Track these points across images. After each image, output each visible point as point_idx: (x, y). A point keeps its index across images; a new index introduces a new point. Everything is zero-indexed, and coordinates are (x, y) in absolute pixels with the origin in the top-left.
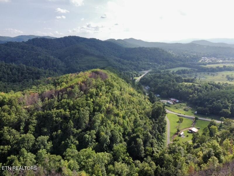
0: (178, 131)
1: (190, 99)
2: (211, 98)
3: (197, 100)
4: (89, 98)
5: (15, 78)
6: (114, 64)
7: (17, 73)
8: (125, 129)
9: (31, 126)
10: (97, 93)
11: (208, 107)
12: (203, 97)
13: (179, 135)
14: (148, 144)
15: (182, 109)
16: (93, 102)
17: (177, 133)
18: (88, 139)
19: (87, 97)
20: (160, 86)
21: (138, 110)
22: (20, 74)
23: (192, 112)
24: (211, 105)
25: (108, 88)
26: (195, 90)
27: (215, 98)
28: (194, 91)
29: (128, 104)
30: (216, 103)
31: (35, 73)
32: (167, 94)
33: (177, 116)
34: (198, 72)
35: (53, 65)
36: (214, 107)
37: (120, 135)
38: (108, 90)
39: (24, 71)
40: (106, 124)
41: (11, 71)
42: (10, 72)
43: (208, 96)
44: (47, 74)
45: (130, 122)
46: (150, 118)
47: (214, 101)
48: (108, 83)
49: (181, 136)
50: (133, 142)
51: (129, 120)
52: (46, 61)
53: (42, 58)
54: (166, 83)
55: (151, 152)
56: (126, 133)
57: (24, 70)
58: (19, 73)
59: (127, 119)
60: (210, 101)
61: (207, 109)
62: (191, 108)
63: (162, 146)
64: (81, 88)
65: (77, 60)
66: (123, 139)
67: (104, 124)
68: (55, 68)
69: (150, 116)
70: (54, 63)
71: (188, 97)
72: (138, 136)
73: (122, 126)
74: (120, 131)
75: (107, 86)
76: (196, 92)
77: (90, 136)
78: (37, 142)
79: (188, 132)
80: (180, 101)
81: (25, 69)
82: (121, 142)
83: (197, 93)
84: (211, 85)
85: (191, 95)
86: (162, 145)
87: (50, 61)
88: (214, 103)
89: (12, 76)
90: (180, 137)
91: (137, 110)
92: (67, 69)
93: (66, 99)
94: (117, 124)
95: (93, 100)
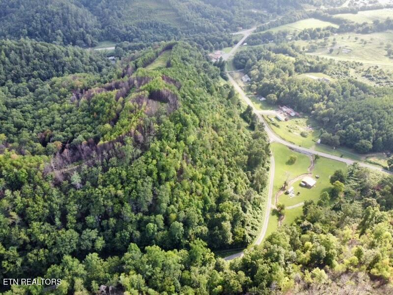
0: (286, 184)
1: (313, 112)
2: (347, 116)
3: (324, 116)
4: (150, 160)
5: (18, 71)
6: (188, 19)
7: (18, 59)
8: (206, 202)
9: (70, 217)
10: (162, 147)
11: (339, 134)
12: (333, 112)
13: (285, 191)
14: (239, 223)
15: (298, 131)
16: (157, 165)
17: (284, 186)
18: (153, 230)
19: (146, 159)
20: (268, 82)
21: (227, 157)
22: (24, 62)
23: (313, 140)
24: (344, 131)
25: (179, 128)
26: (324, 94)
27: (353, 116)
28: (323, 96)
29: (211, 151)
30: (354, 126)
31: (50, 57)
32: (276, 99)
33: (288, 149)
34: (339, 32)
35: (78, 24)
36: (348, 134)
37: (198, 213)
38: (178, 132)
39: (29, 55)
40: (177, 198)
41: (7, 55)
42: (7, 59)
43: (342, 111)
44: (71, 57)
45: (213, 186)
46: (244, 170)
47: (350, 122)
48: (179, 118)
49: (288, 194)
50: (217, 227)
51: (212, 183)
52: (63, 15)
53: (55, 10)
54: (278, 77)
55: (242, 236)
56: (208, 208)
57: (29, 53)
58: (21, 58)
59: (209, 183)
60: (344, 121)
61: (337, 137)
62: (313, 131)
63: (258, 216)
64: (136, 143)
65: (120, 9)
66: (202, 219)
67: (175, 199)
68: (82, 29)
69: (245, 166)
70: (79, 20)
71: (311, 108)
72: (224, 219)
73: (201, 197)
74: (198, 206)
75: (178, 125)
76: (326, 97)
77: (156, 225)
78: (83, 240)
79: (301, 185)
80: (298, 114)
81: (31, 50)
82: (199, 224)
83: (328, 101)
84: (353, 83)
85: (316, 103)
86: (258, 214)
87: (70, 15)
88: (350, 126)
89: (11, 66)
90: (287, 196)
91: (225, 158)
92: (104, 31)
93: (115, 166)
94: (193, 194)
95: (157, 160)
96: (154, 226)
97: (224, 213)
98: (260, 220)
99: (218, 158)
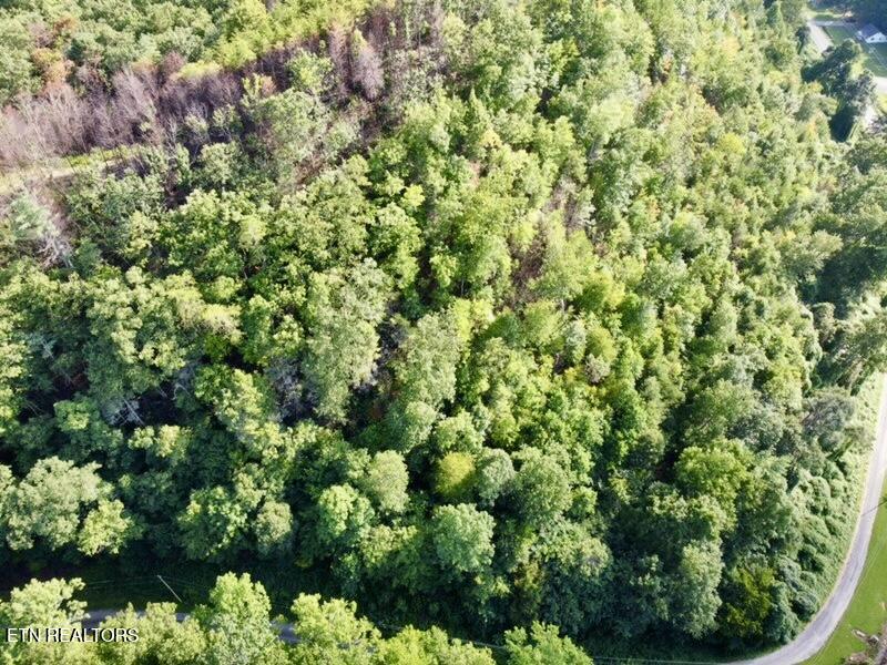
4: (394, 184)
8: (621, 418)
10: (463, 128)
16: (423, 214)
19: (376, 176)
21: (743, 228)
25: (564, 61)
29: (680, 190)
37: (576, 465)
38: (556, 77)
45: (668, 348)
46: (805, 294)
48: (568, 17)
51: (666, 335)
55: (763, 614)
56: (624, 450)
59: (652, 332)
64: (346, 89)
69: (812, 279)
72: (698, 529)
73: (604, 392)
75: (558, 47)
77: (365, 501)
82: (573, 514)
86: (833, 494)
91: (732, 229)
93: (218, 187)
94: (571, 372)
95: (429, 190)
96: (355, 503)
97: (705, 499)
98: (837, 523)
99: (711, 224)
